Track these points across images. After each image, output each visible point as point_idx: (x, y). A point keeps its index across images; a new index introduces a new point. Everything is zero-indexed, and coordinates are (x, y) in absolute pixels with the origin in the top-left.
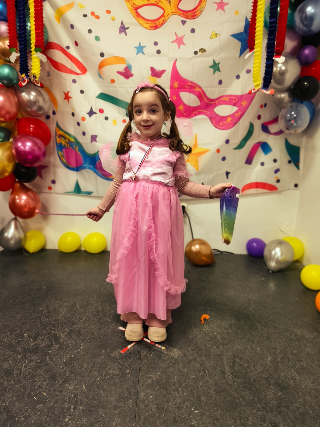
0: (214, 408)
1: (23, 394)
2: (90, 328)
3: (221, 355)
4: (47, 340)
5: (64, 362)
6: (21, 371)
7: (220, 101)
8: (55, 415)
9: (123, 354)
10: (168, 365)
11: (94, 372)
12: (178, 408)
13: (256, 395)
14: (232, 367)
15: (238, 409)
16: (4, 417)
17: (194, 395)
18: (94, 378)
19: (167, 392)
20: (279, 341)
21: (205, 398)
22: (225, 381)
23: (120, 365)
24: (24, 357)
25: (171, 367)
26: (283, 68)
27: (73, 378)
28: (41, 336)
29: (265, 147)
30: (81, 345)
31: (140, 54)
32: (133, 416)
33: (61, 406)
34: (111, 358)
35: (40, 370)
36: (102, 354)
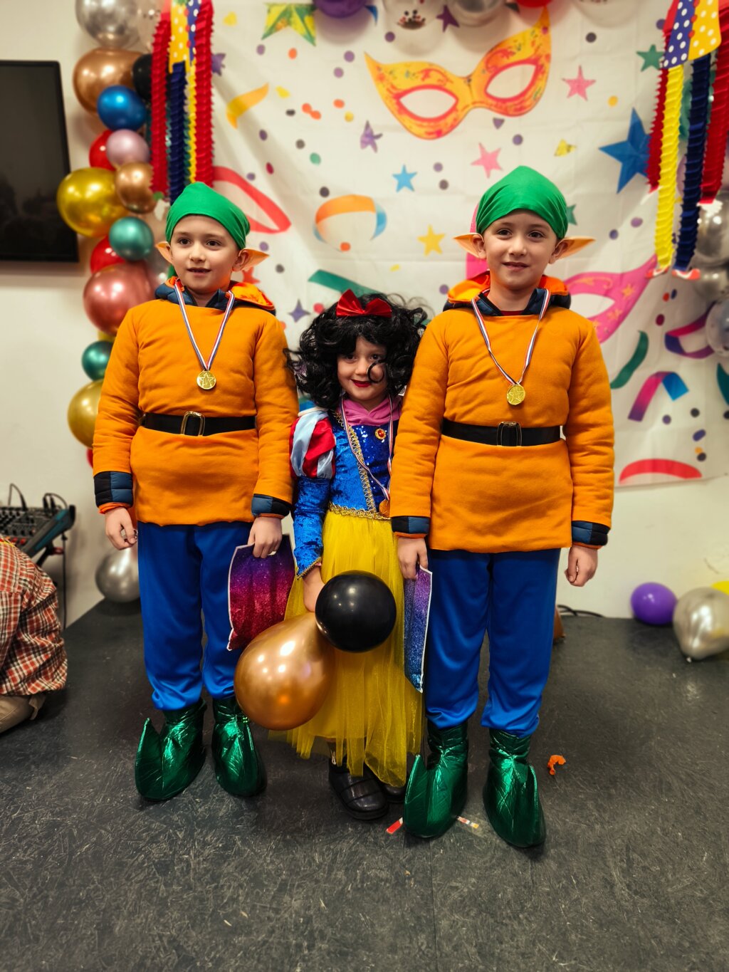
0: (599, 959)
1: (201, 914)
3: (601, 845)
4: (230, 801)
5: (271, 848)
6: (189, 865)
7: (575, 286)
8: (273, 959)
9: (393, 835)
10: (490, 862)
11: (338, 873)
12: (523, 955)
13: (685, 935)
14: (626, 872)
15: (650, 963)
16: (174, 958)
17: (553, 929)
18: (340, 884)
19: (496, 921)
20: (723, 819)
21: (576, 936)
22: (615, 902)
23: (389, 860)
24: (190, 835)
25: (497, 866)
26: (718, 220)
27: (297, 883)
28: (216, 792)
29: (672, 383)
30: (301, 815)
31: (405, 190)
32: (432, 967)
33: (282, 940)
34: (368, 843)
35: (226, 864)
36: (349, 835)
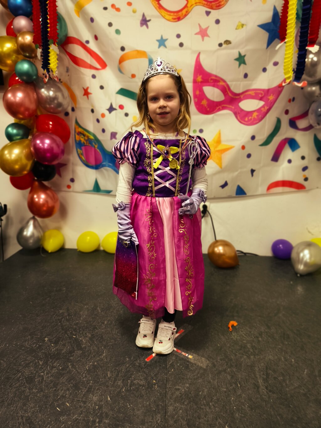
1: (45, 404)
2: (112, 333)
3: (253, 366)
4: (69, 345)
5: (86, 369)
6: (43, 379)
7: (245, 95)
9: (149, 362)
10: (197, 375)
11: (119, 382)
12: (210, 425)
13: (295, 414)
14: (265, 380)
17: (227, 411)
18: (119, 388)
19: (197, 407)
20: (315, 352)
21: (239, 415)
22: (259, 396)
23: (145, 375)
24: (46, 363)
25: (200, 378)
26: (315, 59)
27: (97, 387)
28: (62, 341)
29: (293, 144)
30: (103, 352)
31: (162, 47)
33: (86, 419)
34: (136, 366)
35: (62, 377)
36: (126, 362)
